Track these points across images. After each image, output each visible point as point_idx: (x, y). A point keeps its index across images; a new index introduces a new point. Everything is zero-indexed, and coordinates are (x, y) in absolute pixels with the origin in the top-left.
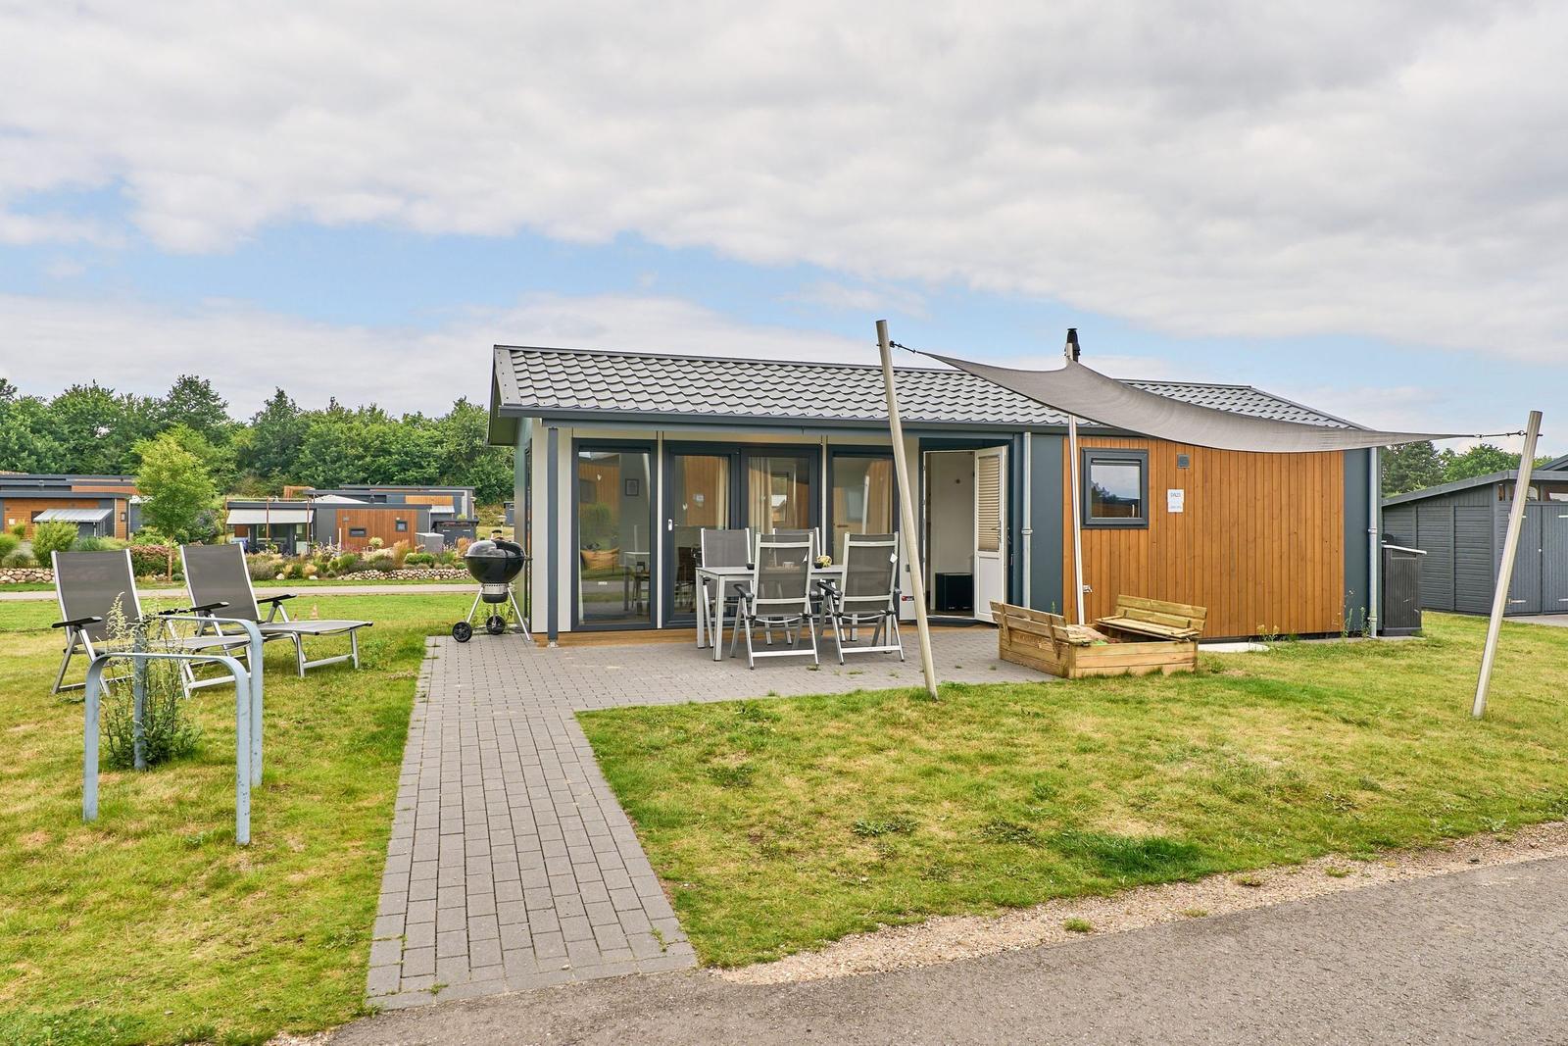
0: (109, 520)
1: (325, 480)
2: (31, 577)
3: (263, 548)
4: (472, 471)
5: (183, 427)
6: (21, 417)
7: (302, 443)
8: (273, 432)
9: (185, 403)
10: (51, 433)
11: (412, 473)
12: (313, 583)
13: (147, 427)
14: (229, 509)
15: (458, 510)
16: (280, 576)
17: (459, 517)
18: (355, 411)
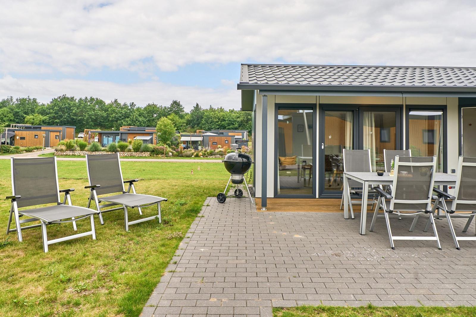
0: (152, 139)
1: (208, 128)
2: (132, 155)
3: (189, 148)
4: (248, 126)
5: (173, 114)
6: (136, 112)
7: (202, 118)
8: (195, 115)
9: (174, 107)
10: (143, 116)
11: (231, 126)
12: (201, 158)
13: (165, 114)
14: (181, 136)
15: (243, 137)
16: (193, 156)
17: (243, 139)
18: (216, 109)
